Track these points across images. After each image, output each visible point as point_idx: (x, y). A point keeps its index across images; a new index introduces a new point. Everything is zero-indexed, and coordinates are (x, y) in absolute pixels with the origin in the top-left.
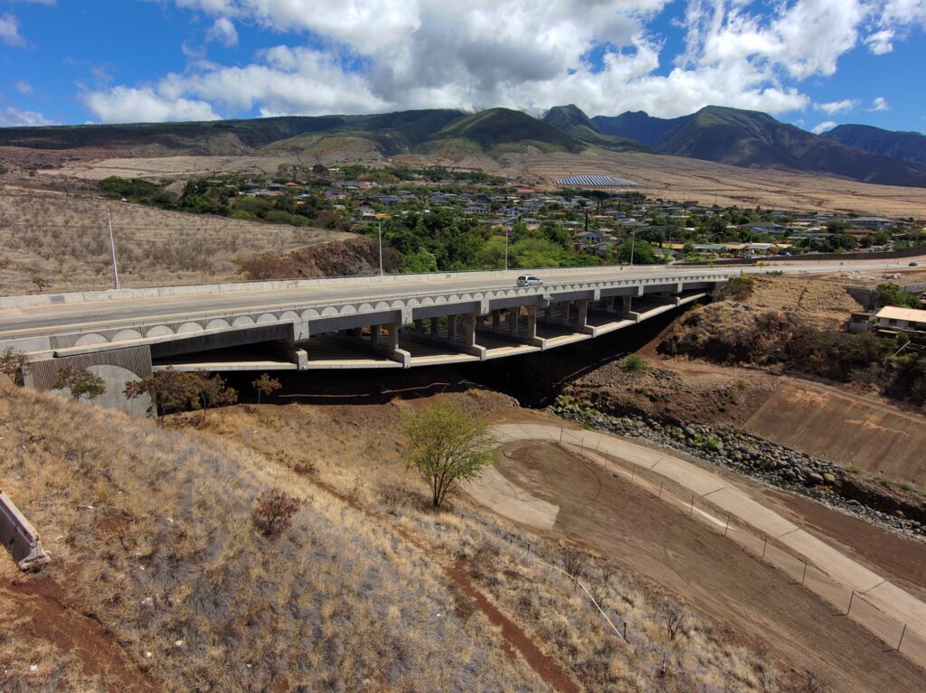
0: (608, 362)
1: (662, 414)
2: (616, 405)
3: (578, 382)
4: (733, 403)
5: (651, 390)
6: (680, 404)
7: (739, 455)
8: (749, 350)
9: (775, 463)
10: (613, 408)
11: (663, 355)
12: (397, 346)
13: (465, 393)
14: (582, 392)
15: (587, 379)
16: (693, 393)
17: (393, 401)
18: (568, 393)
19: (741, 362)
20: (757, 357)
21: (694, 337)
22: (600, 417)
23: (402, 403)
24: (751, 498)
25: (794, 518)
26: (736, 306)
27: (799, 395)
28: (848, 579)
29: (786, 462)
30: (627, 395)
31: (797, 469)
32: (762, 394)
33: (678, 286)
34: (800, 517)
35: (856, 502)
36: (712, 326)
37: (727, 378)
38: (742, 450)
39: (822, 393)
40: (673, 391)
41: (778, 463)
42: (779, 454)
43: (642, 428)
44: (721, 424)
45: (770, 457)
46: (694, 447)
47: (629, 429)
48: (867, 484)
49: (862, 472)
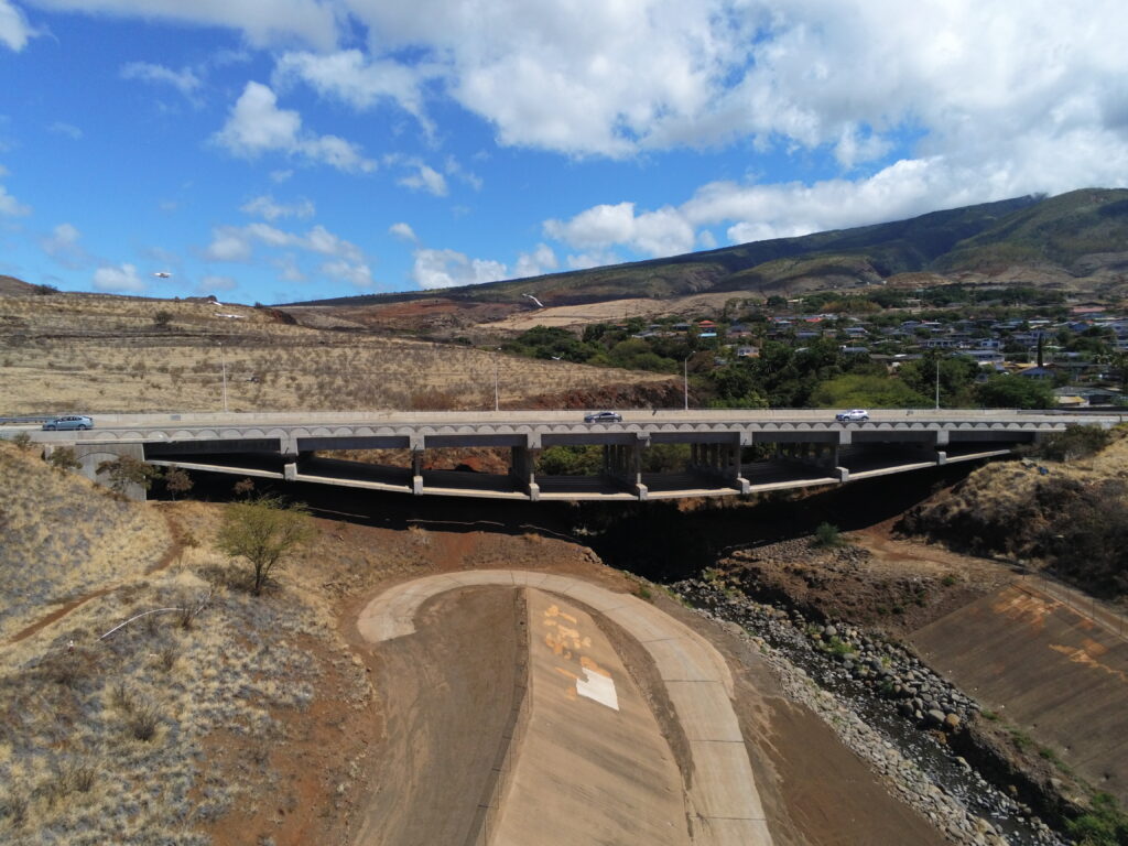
1: (811, 605)
2: (763, 587)
3: (737, 553)
4: (919, 603)
5: (814, 572)
6: (838, 594)
7: (865, 672)
8: (1008, 533)
9: (898, 688)
10: (759, 590)
11: (898, 534)
13: (519, 536)
14: (735, 566)
16: (865, 582)
18: (720, 566)
19: (991, 551)
20: (1020, 543)
21: (944, 509)
22: (737, 599)
23: (422, 532)
24: (731, 700)
25: (756, 731)
26: (1030, 466)
27: (1016, 602)
28: (710, 800)
29: (914, 690)
30: (780, 575)
31: (920, 701)
32: (969, 595)
33: (939, 435)
34: (770, 733)
35: (962, 760)
36: (975, 494)
37: (943, 568)
38: (872, 665)
39: (1052, 601)
40: (840, 576)
41: (903, 689)
42: (916, 677)
43: (778, 619)
44: (879, 629)
45: (898, 679)
46: (821, 652)
47: (758, 618)
48: (992, 737)
49: (1004, 720)
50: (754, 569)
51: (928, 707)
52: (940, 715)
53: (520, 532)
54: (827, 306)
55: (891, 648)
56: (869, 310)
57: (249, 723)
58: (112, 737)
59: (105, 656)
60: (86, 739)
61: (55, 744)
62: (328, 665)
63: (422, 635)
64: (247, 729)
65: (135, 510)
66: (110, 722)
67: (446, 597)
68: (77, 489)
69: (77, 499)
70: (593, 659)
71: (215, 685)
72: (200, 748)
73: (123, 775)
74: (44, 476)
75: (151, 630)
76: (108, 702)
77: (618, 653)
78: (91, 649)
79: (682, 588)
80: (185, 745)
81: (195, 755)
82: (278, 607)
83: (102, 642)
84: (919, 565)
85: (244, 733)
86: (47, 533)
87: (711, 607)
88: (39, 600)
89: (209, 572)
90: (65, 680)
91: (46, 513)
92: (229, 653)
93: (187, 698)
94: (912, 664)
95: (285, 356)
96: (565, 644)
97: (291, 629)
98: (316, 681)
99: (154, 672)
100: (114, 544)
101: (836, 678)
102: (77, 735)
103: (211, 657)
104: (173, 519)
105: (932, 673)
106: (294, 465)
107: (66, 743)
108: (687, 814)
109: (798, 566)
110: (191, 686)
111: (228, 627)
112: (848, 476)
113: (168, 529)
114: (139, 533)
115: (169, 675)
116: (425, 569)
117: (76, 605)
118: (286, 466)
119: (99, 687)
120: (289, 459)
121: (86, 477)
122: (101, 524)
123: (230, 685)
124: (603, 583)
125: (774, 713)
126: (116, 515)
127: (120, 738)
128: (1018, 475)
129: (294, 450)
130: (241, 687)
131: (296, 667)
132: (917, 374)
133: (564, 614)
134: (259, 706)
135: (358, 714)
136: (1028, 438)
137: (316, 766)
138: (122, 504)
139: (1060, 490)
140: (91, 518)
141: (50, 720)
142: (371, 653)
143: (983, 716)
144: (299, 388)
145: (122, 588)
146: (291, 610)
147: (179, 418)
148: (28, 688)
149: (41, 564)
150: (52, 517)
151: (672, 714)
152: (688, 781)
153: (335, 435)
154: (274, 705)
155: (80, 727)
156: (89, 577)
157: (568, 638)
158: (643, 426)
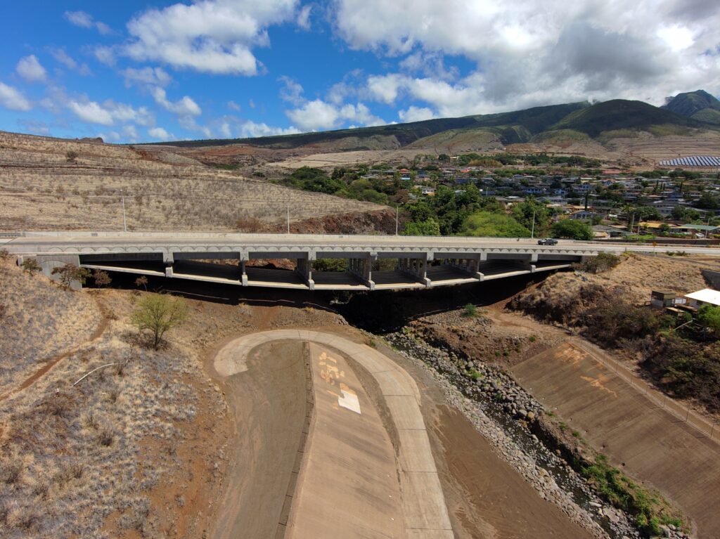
1: (460, 350)
2: (436, 339)
3: (421, 319)
4: (517, 350)
5: (463, 331)
6: (475, 344)
7: (488, 388)
9: (504, 397)
10: (433, 340)
12: (244, 273)
13: (302, 309)
14: (420, 326)
17: (240, 305)
18: (412, 325)
19: (556, 322)
20: (570, 319)
21: (533, 298)
22: (422, 345)
23: (247, 307)
24: (419, 406)
25: (432, 424)
26: (578, 276)
27: (566, 352)
28: (409, 463)
29: (512, 399)
30: (445, 333)
31: (515, 405)
32: (542, 347)
33: (533, 256)
34: (440, 425)
35: (534, 436)
36: (549, 290)
37: (530, 331)
38: (491, 384)
39: (584, 353)
40: (476, 335)
41: (506, 398)
42: (513, 391)
43: (443, 357)
44: (495, 364)
45: (504, 392)
46: (465, 376)
47: (432, 356)
48: (550, 425)
49: (556, 416)
50: (431, 328)
51: (519, 408)
52: (524, 412)
53: (304, 306)
54: (472, 162)
55: (501, 375)
56: (496, 166)
57: (163, 432)
58: (89, 446)
59: (78, 396)
60: (74, 447)
61: (57, 451)
62: (201, 392)
63: (251, 372)
64: (162, 435)
65: (77, 297)
66: (86, 436)
67: (263, 347)
68: (41, 285)
69: (42, 292)
70: (346, 384)
71: (142, 410)
72: (138, 449)
73: (98, 467)
74: (20, 277)
75: (101, 378)
76: (83, 424)
77: (359, 379)
78: (69, 392)
79: (391, 338)
80: (130, 447)
81: (136, 452)
82: (169, 357)
83: (75, 388)
84: (518, 329)
85: (160, 437)
86: (29, 317)
87: (407, 349)
88: (32, 361)
89: (127, 337)
90: (58, 412)
91: (26, 303)
92: (146, 389)
93: (127, 418)
94: (512, 384)
95: (152, 185)
96: (331, 376)
97: (179, 371)
98: (196, 403)
99: (106, 404)
100: (69, 320)
101: (473, 391)
102: (69, 445)
103: (137, 393)
104: (101, 302)
105: (521, 389)
106: (171, 268)
107: (64, 450)
108: (397, 470)
109: (455, 328)
110: (128, 412)
111: (143, 372)
112: (484, 278)
113: (98, 308)
114: (82, 313)
115: (115, 405)
116: (249, 329)
117: (54, 363)
118: (167, 269)
119: (77, 416)
120: (168, 265)
121: (45, 277)
122: (59, 308)
123: (150, 409)
124: (349, 337)
125: (441, 413)
126: (66, 301)
127: (94, 445)
128: (572, 281)
129: (171, 259)
130: (157, 410)
131: (184, 395)
132: (521, 213)
133: (329, 358)
134: (167, 421)
135: (221, 421)
136: (578, 259)
137: (202, 454)
138: (70, 293)
139: (592, 290)
140: (53, 304)
141: (53, 437)
142: (224, 383)
143: (546, 413)
144: (164, 209)
145: (79, 351)
146: (177, 359)
147: (96, 235)
148: (38, 419)
149: (29, 337)
150: (31, 306)
151: (388, 414)
152: (397, 452)
153: (196, 251)
154: (175, 419)
155: (70, 441)
156: (59, 344)
157: (333, 373)
158: (373, 248)
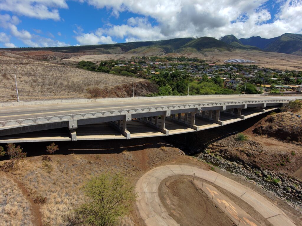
0: (230, 135)
1: (252, 163)
2: (231, 156)
3: (215, 144)
4: (288, 162)
5: (247, 151)
6: (261, 159)
7: (290, 190)
8: (298, 136)
10: (229, 157)
11: (255, 134)
12: (126, 129)
13: (160, 148)
15: (219, 143)
16: (268, 155)
17: (123, 152)
18: (210, 148)
19: (293, 141)
21: (271, 127)
22: (223, 161)
23: (128, 153)
26: (292, 114)
30: (236, 152)
33: (264, 105)
36: (280, 123)
37: (286, 148)
38: (291, 187)
40: (258, 153)
43: (242, 168)
44: (281, 172)
47: (235, 168)
54: (157, 60)
56: (166, 62)
106: (75, 133)
112: (245, 118)
118: (72, 134)
120: (73, 130)
128: (291, 117)
129: (76, 126)
158: (200, 105)
